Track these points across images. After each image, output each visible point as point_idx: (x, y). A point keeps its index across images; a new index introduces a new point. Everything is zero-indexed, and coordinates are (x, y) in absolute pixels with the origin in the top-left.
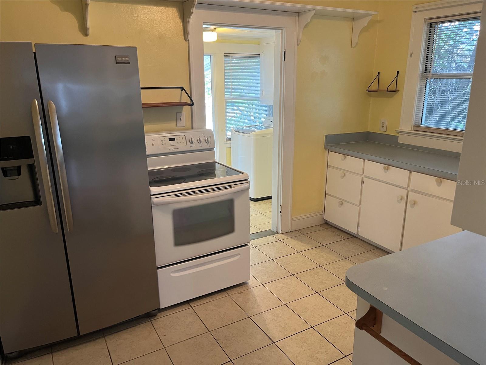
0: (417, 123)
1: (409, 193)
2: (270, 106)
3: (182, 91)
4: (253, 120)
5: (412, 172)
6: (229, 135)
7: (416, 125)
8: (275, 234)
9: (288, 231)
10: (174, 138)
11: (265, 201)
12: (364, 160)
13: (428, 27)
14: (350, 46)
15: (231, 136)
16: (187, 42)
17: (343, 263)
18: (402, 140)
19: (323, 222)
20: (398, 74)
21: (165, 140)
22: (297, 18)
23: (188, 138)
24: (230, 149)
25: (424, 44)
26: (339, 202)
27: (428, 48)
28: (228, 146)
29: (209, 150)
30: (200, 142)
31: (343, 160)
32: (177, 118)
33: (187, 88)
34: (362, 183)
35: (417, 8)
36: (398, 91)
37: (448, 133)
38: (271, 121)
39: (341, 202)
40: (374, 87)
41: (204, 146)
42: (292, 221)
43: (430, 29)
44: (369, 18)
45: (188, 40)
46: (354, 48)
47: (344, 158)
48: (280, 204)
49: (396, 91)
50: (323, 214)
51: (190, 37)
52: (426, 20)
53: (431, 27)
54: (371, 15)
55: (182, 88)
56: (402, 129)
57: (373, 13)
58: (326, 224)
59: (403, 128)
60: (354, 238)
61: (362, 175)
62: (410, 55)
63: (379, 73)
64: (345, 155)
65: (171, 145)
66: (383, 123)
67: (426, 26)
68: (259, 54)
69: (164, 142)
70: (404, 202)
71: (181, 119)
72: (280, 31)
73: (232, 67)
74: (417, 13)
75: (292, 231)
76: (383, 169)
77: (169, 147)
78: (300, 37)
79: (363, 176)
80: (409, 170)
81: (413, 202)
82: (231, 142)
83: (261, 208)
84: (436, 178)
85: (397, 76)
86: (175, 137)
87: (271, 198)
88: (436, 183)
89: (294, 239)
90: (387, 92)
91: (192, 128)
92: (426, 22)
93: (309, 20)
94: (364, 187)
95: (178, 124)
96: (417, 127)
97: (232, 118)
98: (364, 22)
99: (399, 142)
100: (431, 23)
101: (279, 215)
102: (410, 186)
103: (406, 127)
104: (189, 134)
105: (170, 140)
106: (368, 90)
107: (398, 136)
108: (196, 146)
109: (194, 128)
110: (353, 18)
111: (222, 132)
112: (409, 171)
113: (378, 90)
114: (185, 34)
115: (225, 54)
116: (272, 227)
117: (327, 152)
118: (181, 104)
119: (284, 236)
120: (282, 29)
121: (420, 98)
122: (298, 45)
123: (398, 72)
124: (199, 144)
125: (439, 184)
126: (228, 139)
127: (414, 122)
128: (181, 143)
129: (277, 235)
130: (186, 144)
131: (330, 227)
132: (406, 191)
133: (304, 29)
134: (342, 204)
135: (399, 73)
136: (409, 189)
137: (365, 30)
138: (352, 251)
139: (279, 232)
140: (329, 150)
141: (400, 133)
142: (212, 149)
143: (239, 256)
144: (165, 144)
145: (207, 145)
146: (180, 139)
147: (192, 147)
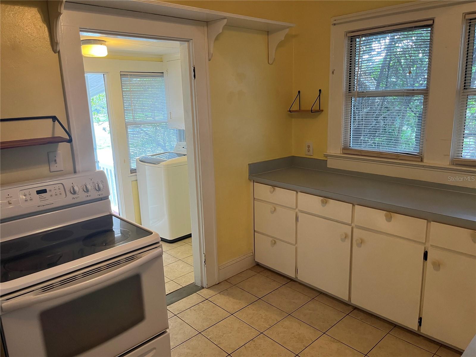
0: (345, 145)
1: (355, 230)
2: (180, 130)
3: (54, 121)
4: (162, 143)
5: (356, 205)
6: (134, 166)
7: (345, 147)
8: (200, 290)
9: (215, 284)
10: (46, 190)
11: (183, 241)
12: (297, 192)
13: (348, 41)
14: (267, 62)
15: (136, 167)
16: (57, 53)
17: (287, 323)
18: (331, 164)
19: (254, 264)
20: (320, 93)
21: (30, 194)
22: (206, 28)
23: (68, 187)
24: (136, 182)
25: (346, 59)
26: (271, 241)
27: (350, 64)
28: (134, 178)
29: (101, 199)
30: (87, 191)
31: (272, 192)
32: (50, 160)
33: (62, 118)
34: (297, 219)
35: (335, 20)
36: (322, 111)
37: (381, 156)
38: (183, 147)
39: (273, 241)
40: (295, 107)
41: (94, 195)
42: (219, 270)
43: (351, 43)
44: (287, 31)
45: (58, 50)
46: (272, 64)
47: (273, 190)
48: (204, 252)
49: (320, 111)
50: (253, 255)
51: (60, 47)
52: (347, 33)
53: (351, 41)
54: (288, 27)
55: (54, 118)
56: (330, 153)
57: (292, 25)
58: (256, 266)
59: (331, 151)
60: (292, 282)
61: (295, 209)
62: (332, 72)
63: (299, 92)
64: (274, 186)
65: (41, 200)
66: (309, 147)
67: (347, 39)
68: (163, 73)
69: (28, 198)
70: (348, 241)
71: (55, 161)
72: (187, 43)
73: (131, 87)
74: (336, 26)
75: (220, 282)
76: (320, 202)
77: (37, 202)
78: (212, 52)
79: (297, 210)
80: (352, 203)
81: (360, 241)
82: (137, 173)
83: (179, 252)
84: (386, 212)
85: (319, 95)
86: (48, 188)
87: (191, 236)
88: (385, 217)
89: (223, 294)
90: (312, 112)
91: (75, 172)
92: (347, 36)
93: (221, 31)
94: (299, 224)
95: (51, 168)
96: (346, 149)
97: (137, 142)
98: (281, 36)
99: (328, 167)
100: (351, 37)
101: (203, 265)
102: (355, 222)
103: (335, 150)
104: (68, 181)
105: (39, 192)
106: (290, 111)
107: (327, 160)
108: (82, 196)
109: (77, 171)
110: (268, 32)
111: (125, 163)
112: (351, 205)
113: (300, 111)
114: (54, 43)
115: (122, 73)
116: (195, 280)
117: (253, 183)
118: (55, 141)
119: (210, 292)
120: (188, 41)
121: (346, 119)
122: (209, 60)
123: (320, 90)
124: (86, 193)
125: (389, 219)
126: (133, 171)
127: (343, 145)
128: (56, 195)
129: (202, 290)
130: (65, 196)
131: (262, 269)
132: (350, 228)
133: (215, 42)
134: (275, 243)
135: (322, 91)
136: (353, 225)
137: (281, 44)
138: (294, 302)
139: (204, 287)
140: (255, 181)
141: (328, 157)
142: (107, 198)
143: (154, 351)
144: (30, 200)
145: (99, 194)
146: (56, 190)
147: (74, 199)
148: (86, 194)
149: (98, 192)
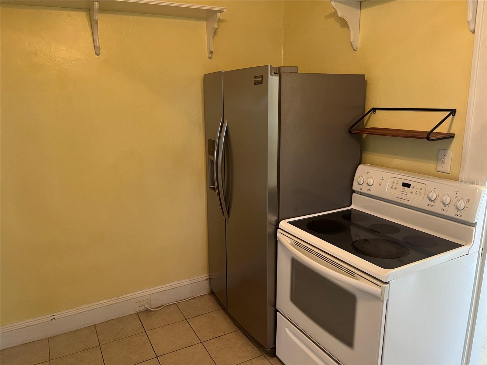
3: (454, 116)
10: (410, 185)
21: (397, 184)
23: (428, 191)
30: (446, 203)
32: (438, 158)
41: (451, 212)
55: (454, 112)
65: (402, 192)
69: (394, 186)
71: (443, 160)
77: (398, 193)
86: (412, 184)
95: (438, 167)
105: (405, 185)
108: (438, 207)
128: (416, 194)
144: (395, 189)
145: (457, 213)
146: (418, 188)
147: (429, 206)
148: (443, 207)
149: (457, 210)
